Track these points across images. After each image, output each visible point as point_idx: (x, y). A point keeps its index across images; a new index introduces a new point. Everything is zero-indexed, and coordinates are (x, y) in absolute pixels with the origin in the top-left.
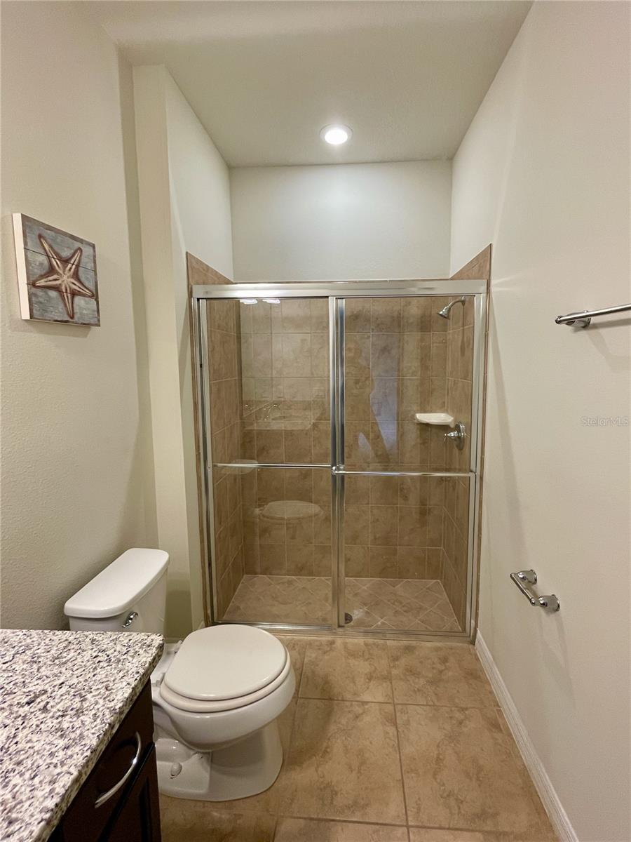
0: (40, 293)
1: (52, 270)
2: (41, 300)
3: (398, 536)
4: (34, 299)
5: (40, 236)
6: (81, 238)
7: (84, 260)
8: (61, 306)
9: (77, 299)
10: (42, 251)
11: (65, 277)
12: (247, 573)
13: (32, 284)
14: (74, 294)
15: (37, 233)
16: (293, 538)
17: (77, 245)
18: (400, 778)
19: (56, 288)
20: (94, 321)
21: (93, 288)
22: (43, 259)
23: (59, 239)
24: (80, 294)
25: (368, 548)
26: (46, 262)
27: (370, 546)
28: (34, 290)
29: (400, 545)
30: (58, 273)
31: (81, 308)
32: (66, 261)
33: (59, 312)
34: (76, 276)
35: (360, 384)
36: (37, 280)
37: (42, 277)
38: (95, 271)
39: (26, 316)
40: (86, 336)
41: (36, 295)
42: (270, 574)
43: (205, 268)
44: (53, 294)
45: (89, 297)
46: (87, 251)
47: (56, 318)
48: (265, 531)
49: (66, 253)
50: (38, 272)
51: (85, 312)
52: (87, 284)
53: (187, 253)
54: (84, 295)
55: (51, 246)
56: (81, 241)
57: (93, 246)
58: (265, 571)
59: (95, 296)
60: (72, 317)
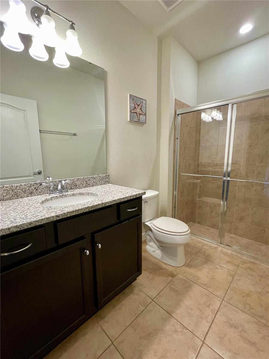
0: (132, 114)
1: (135, 108)
2: (132, 116)
3: (267, 223)
4: (131, 116)
5: (133, 99)
6: (143, 98)
7: (143, 104)
8: (137, 118)
9: (141, 116)
10: (133, 103)
11: (138, 110)
12: (192, 221)
13: (131, 112)
14: (140, 114)
15: (132, 98)
16: (212, 212)
17: (142, 100)
18: (227, 289)
19: (136, 113)
20: (144, 122)
21: (145, 112)
22: (133, 105)
23: (138, 99)
24: (141, 114)
25: (248, 225)
26: (134, 106)
27: (249, 225)
28: (131, 113)
29: (267, 228)
30: (137, 109)
31: (142, 118)
32: (138, 105)
33: (136, 119)
34: (141, 109)
35: (252, 147)
36: (132, 111)
37: (133, 110)
38: (146, 108)
39: (129, 120)
40: (142, 127)
41: (131, 115)
42: (201, 224)
43: (183, 104)
44: (135, 114)
45: (144, 115)
46: (144, 102)
47: (135, 121)
48: (200, 207)
49: (139, 103)
50: (132, 108)
51: (142, 119)
52: (143, 111)
53: (175, 99)
54: (142, 115)
55: (135, 102)
56: (143, 99)
57: (146, 101)
58: (199, 223)
59: (145, 115)
60: (139, 121)
